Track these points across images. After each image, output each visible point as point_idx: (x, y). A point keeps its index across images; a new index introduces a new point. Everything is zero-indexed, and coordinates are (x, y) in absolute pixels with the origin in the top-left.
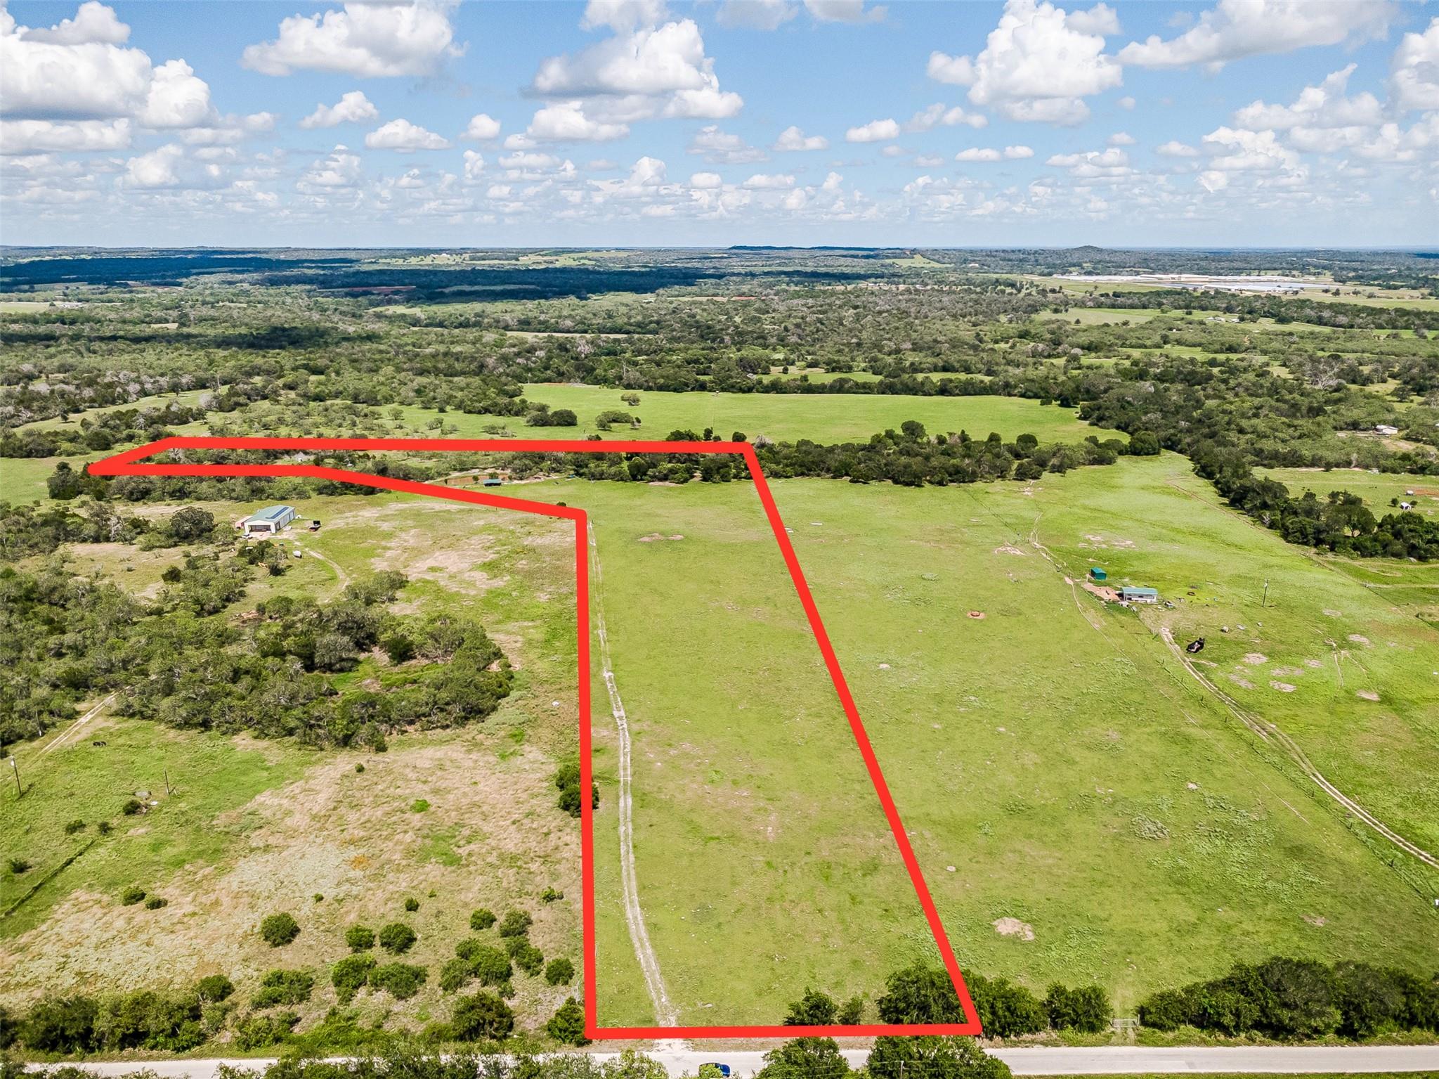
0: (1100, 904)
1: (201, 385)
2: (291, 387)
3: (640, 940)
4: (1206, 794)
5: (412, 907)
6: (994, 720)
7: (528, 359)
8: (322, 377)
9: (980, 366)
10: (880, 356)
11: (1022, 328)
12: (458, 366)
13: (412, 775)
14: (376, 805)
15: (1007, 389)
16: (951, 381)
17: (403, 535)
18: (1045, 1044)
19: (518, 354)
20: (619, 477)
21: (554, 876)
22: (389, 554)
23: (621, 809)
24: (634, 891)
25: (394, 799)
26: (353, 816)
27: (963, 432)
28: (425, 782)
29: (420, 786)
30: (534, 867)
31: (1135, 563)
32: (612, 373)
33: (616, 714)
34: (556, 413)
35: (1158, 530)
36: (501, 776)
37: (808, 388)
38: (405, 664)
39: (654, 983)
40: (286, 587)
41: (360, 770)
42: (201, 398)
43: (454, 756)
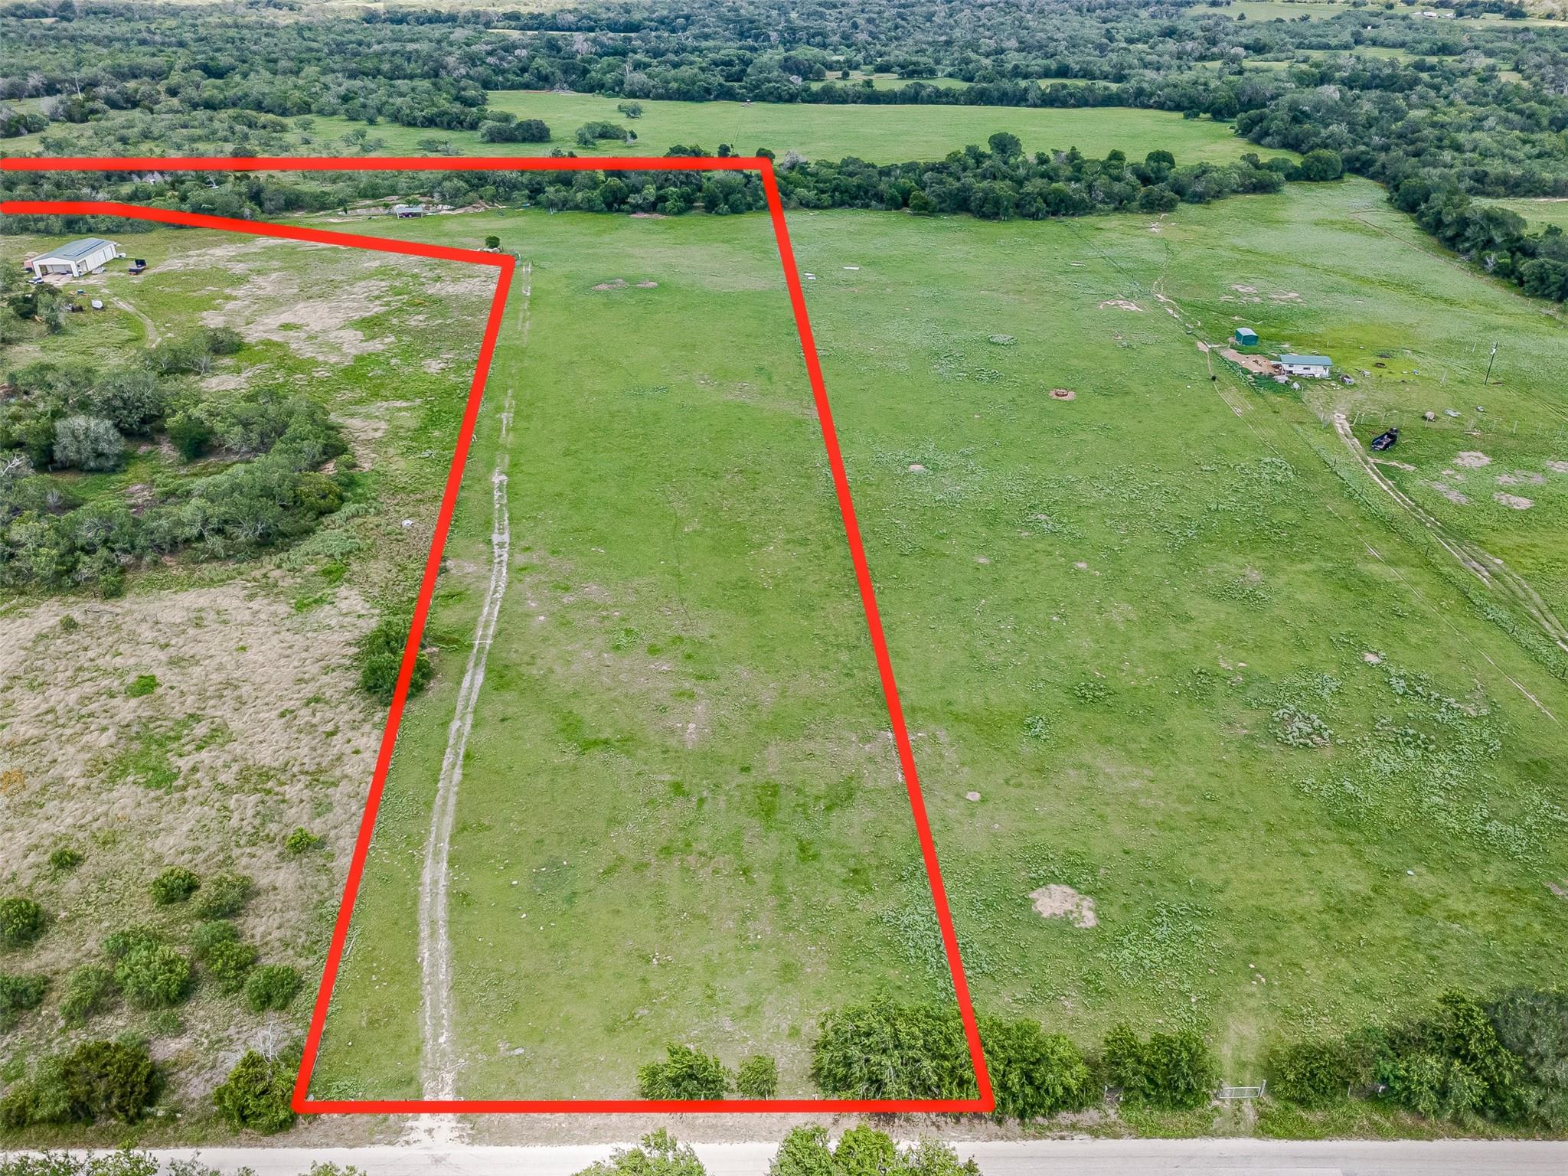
0: (1212, 860)
1: (50, 89)
2: (173, 92)
3: (433, 923)
4: (1393, 671)
5: (67, 861)
6: (1072, 550)
7: (502, 59)
8: (219, 82)
9: (1106, 68)
10: (973, 56)
11: (1165, 22)
12: (410, 68)
13: (146, 633)
14: (73, 682)
15: (1140, 99)
16: (1064, 87)
17: (260, 280)
18: (1094, 1132)
19: (490, 53)
20: (590, 208)
21: (321, 808)
22: (231, 305)
23: (463, 692)
24: (446, 836)
25: (106, 673)
26: (29, 703)
27: (1073, 149)
28: (164, 647)
29: (155, 652)
30: (291, 791)
31: (1301, 323)
32: (609, 78)
33: (496, 538)
34: (520, 125)
35: (1336, 278)
36: (288, 636)
37: (874, 98)
38: (201, 464)
39: (435, 1007)
41: (69, 625)
42: (45, 105)
43: (224, 603)
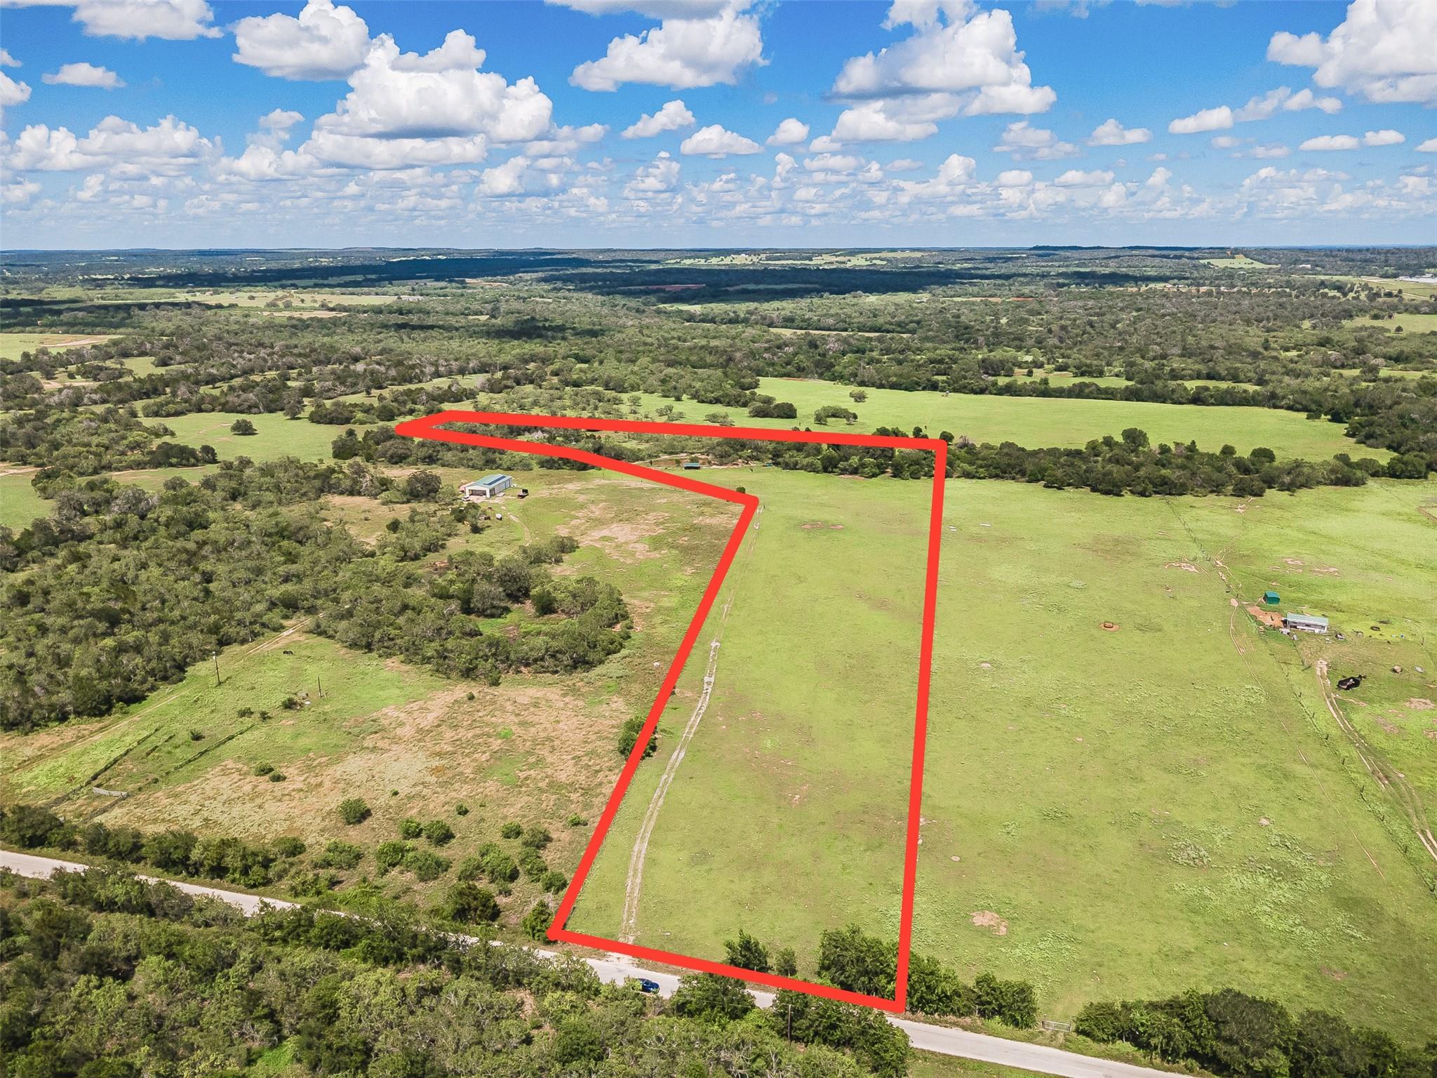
0: (1093, 916)
1: (483, 369)
2: (556, 374)
3: (636, 870)
4: (1275, 831)
5: (463, 812)
6: (1075, 730)
7: (774, 354)
8: (585, 366)
9: (1251, 374)
10: (1139, 360)
11: (1325, 334)
12: (709, 359)
13: (509, 707)
14: (471, 727)
15: (1272, 401)
16: (1207, 389)
17: (593, 508)
18: (965, 1028)
19: (767, 350)
20: (811, 468)
21: (587, 806)
22: (574, 522)
23: (672, 761)
24: (650, 830)
25: (487, 725)
26: (449, 734)
27: (1193, 443)
28: (518, 715)
29: (513, 718)
30: (574, 796)
31: (1327, 591)
32: (847, 372)
33: (706, 679)
34: (777, 406)
35: (1379, 559)
36: (582, 718)
38: (546, 617)
39: (630, 907)
40: (479, 545)
41: (471, 698)
42: (479, 381)
43: (551, 696)
